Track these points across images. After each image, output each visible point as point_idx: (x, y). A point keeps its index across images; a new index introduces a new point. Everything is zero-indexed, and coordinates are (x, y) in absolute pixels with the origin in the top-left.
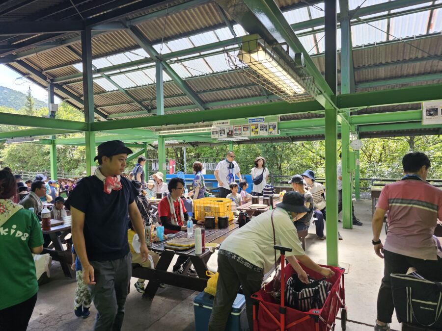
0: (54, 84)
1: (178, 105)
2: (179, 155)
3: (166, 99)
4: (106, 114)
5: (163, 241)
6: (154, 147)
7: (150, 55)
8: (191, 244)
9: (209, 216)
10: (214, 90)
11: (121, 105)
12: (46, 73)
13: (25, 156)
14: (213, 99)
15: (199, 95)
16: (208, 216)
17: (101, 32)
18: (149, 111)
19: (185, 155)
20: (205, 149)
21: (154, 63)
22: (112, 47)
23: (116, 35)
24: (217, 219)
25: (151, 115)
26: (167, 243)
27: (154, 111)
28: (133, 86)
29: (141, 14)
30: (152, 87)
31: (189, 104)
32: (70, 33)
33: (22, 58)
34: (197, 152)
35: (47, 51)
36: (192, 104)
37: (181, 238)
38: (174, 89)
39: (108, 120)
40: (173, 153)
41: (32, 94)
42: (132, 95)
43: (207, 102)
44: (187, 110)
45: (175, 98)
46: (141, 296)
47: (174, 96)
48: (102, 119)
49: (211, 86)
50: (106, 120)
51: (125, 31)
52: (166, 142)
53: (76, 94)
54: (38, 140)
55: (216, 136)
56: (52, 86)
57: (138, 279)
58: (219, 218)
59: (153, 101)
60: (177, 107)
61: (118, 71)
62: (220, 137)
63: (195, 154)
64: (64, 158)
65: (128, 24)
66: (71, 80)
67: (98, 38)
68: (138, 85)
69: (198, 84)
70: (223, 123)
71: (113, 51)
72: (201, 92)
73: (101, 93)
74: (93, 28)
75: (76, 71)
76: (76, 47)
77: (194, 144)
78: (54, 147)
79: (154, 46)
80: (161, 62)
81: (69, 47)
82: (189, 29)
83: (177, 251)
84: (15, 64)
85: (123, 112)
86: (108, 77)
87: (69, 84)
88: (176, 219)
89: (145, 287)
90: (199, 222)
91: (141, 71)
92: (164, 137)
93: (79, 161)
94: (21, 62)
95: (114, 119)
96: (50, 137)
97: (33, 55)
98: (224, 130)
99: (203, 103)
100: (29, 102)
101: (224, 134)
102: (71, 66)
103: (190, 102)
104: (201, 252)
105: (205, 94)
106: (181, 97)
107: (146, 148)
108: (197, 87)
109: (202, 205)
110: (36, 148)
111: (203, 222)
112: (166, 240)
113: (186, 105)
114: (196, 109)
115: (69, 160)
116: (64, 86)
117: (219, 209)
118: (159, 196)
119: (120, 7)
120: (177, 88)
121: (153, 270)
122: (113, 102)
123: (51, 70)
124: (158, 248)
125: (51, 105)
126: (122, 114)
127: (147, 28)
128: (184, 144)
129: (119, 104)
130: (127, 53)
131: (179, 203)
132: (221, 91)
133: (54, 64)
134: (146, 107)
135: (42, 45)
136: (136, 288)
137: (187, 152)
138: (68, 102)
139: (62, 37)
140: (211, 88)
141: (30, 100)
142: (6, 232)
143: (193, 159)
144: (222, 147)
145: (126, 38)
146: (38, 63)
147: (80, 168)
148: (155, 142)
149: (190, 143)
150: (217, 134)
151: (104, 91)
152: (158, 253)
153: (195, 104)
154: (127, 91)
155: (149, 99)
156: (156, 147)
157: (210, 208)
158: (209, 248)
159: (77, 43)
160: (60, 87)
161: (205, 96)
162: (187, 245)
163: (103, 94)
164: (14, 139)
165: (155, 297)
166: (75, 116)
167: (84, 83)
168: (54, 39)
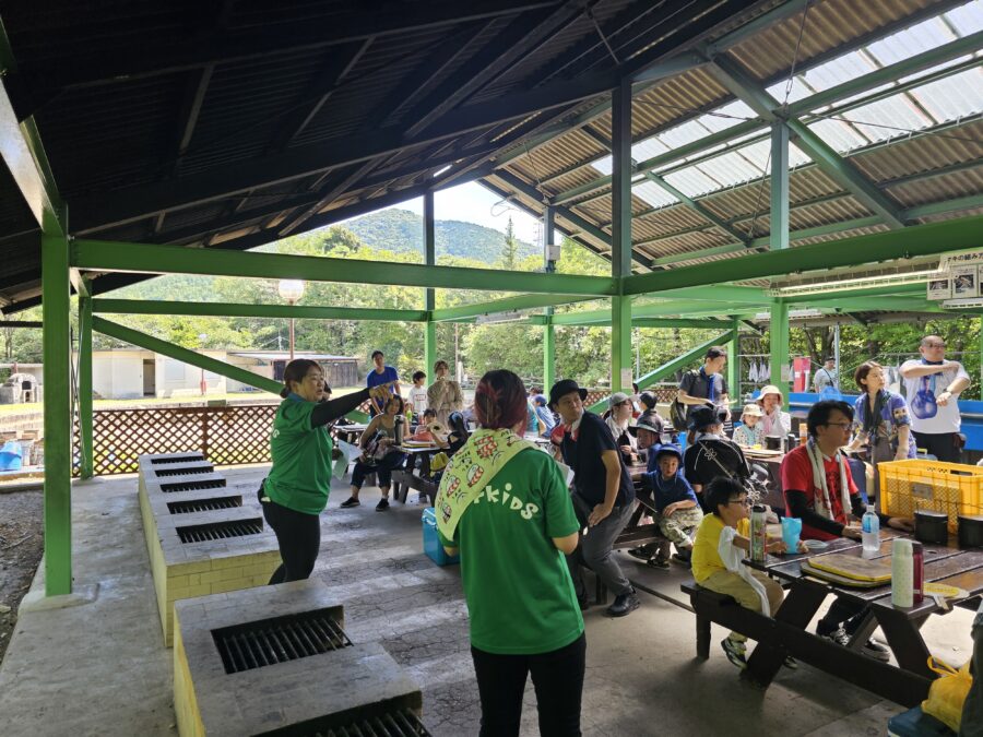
0: (555, 206)
1: (827, 221)
2: (819, 347)
3: (795, 210)
4: (650, 258)
5: (796, 554)
6: (756, 326)
7: (757, 112)
8: (880, 576)
9: (928, 509)
10: (936, 170)
11: (684, 235)
12: (543, 186)
13: (500, 347)
14: (931, 194)
15: (888, 190)
16: (923, 508)
17: (649, 85)
18: (748, 243)
19: (837, 344)
20: (898, 330)
21: (769, 129)
22: (672, 112)
23: (682, 82)
24: (953, 522)
25: (752, 252)
26: (807, 561)
27: (760, 243)
28: (713, 190)
29: (741, 22)
30: (757, 186)
31: (857, 216)
32: (590, 100)
33: (504, 166)
34: (874, 337)
35: (547, 143)
36: (866, 215)
37: (847, 557)
38: (816, 183)
39: (654, 269)
40: (801, 341)
41: (514, 232)
42: (710, 211)
43: (911, 205)
44: (851, 232)
45: (817, 205)
46: (738, 673)
47: (814, 200)
48: (642, 270)
49: (926, 161)
50: (650, 271)
51: (704, 69)
52: (792, 313)
53: (593, 222)
54: (527, 318)
55: (942, 294)
56: (552, 210)
57: (729, 631)
58: (962, 521)
59: (759, 219)
60: (824, 227)
61: (682, 161)
62: (956, 295)
63: (864, 344)
64: (563, 352)
65: (709, 52)
66: (586, 194)
67: (643, 97)
68: (726, 186)
69: (886, 161)
70: (967, 257)
71: (673, 119)
72: (894, 181)
73: (642, 213)
74: (638, 77)
75: (595, 175)
76: (599, 126)
77: (865, 318)
78: (551, 329)
79: (771, 90)
80: (786, 123)
81: (587, 128)
82: (865, 26)
83: (836, 586)
84: (493, 179)
85: (687, 250)
86: (659, 178)
87: (582, 204)
88: (829, 504)
89: (748, 654)
90: (893, 521)
91: (733, 153)
92: (786, 300)
93: (590, 358)
94: (503, 174)
95: (666, 267)
96: (545, 311)
97: (521, 156)
98: (970, 277)
99: (899, 208)
100: (508, 247)
101: (972, 286)
102: (586, 166)
103: (860, 210)
104: (910, 603)
105: (906, 185)
106: (834, 202)
107: (736, 329)
108: (882, 169)
109: (904, 479)
110: (518, 331)
111: (906, 524)
112: (803, 553)
113: (848, 218)
114: (876, 228)
115: (573, 354)
116: (573, 209)
117: (960, 493)
118: (773, 444)
119: (695, 19)
120: (824, 180)
121: (767, 619)
122: (666, 230)
123: (551, 180)
124: (785, 568)
125: (547, 247)
126: (683, 255)
127: (753, 52)
128: (837, 317)
129: (679, 233)
130: (705, 119)
131: (838, 464)
132: (958, 173)
133: (557, 168)
134: (741, 235)
135: (539, 133)
136: (725, 653)
137: (841, 337)
138: (578, 240)
139: (574, 111)
140: (925, 166)
141: (510, 244)
142: (495, 496)
143: (860, 357)
144: (955, 322)
145: (704, 85)
146: (530, 170)
147: (592, 371)
148: (762, 315)
149: (856, 315)
150: (946, 287)
151: (650, 209)
152: (778, 582)
153: (874, 213)
154: (697, 203)
155: (748, 216)
156: (760, 327)
157: (931, 489)
158: (935, 596)
159: (603, 118)
160: (565, 211)
161: (905, 192)
162: (866, 577)
163: (646, 216)
164: (491, 315)
165: (772, 685)
166: (588, 267)
167: (613, 196)
168: (560, 118)
